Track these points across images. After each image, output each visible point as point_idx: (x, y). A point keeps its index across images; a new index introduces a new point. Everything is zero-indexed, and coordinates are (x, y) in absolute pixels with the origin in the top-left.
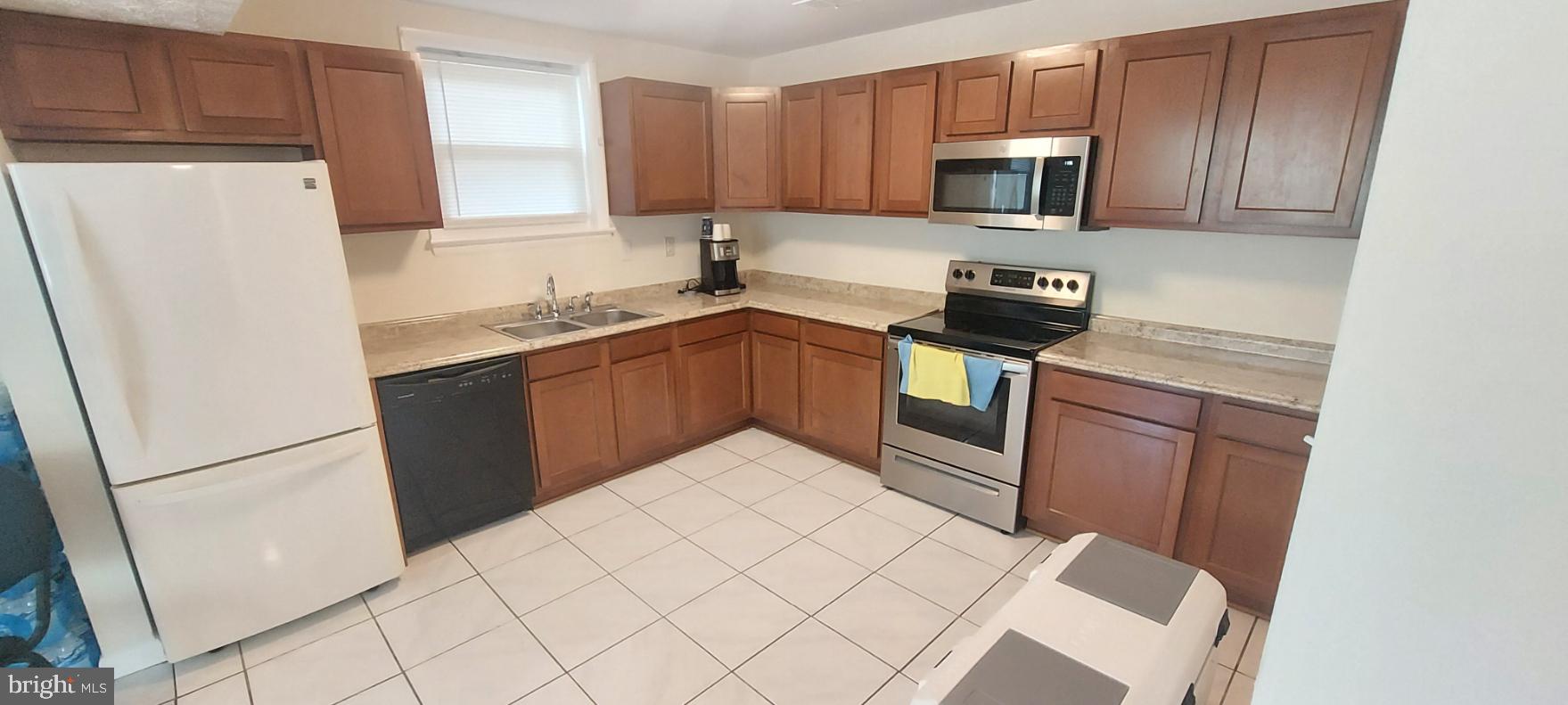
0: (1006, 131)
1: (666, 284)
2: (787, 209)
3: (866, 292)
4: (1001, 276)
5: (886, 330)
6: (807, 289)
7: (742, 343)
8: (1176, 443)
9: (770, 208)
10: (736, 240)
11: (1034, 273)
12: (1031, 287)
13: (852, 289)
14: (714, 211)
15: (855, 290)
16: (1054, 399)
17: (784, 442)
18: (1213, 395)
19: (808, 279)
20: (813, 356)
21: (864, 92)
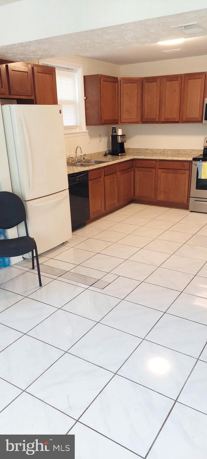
1: (100, 152)
2: (144, 123)
3: (171, 152)
5: (192, 160)
6: (146, 153)
7: (132, 172)
9: (137, 123)
10: (125, 135)
14: (118, 124)
15: (167, 151)
17: (147, 206)
20: (161, 173)
21: (178, 80)
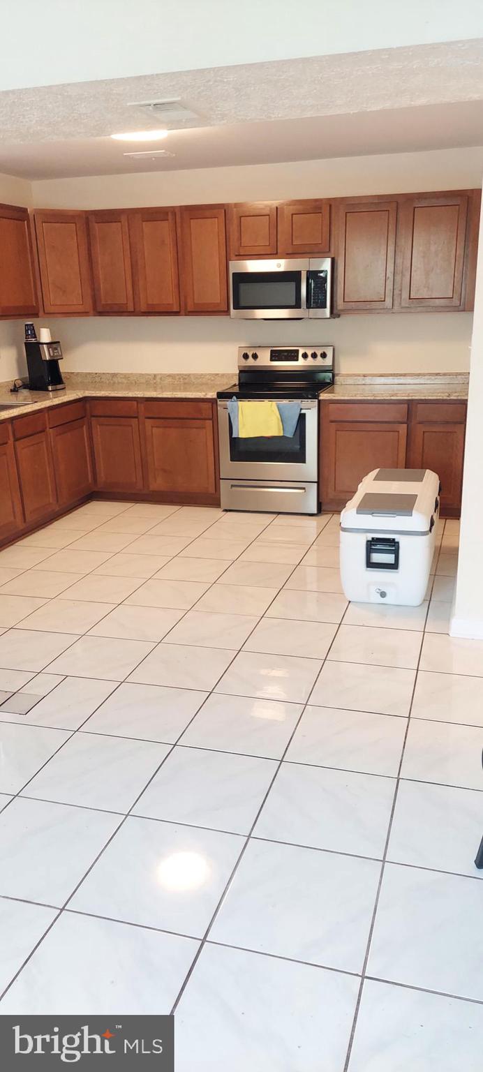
0: (277, 254)
2: (101, 314)
3: (170, 380)
4: (276, 355)
5: (215, 396)
6: (114, 383)
7: (85, 427)
8: (398, 432)
9: (85, 314)
10: (59, 342)
11: (298, 350)
12: (297, 360)
13: (158, 377)
16: (332, 422)
17: (128, 505)
18: (413, 400)
19: (114, 375)
20: (152, 427)
21: (168, 220)
